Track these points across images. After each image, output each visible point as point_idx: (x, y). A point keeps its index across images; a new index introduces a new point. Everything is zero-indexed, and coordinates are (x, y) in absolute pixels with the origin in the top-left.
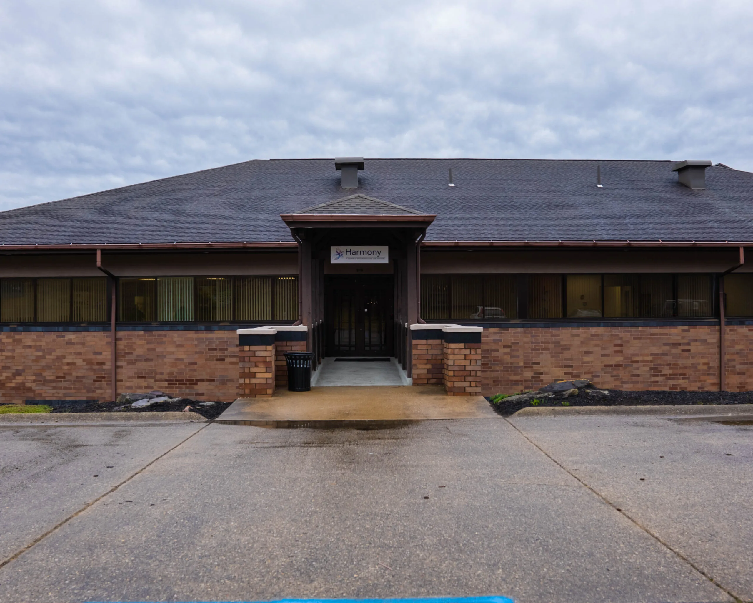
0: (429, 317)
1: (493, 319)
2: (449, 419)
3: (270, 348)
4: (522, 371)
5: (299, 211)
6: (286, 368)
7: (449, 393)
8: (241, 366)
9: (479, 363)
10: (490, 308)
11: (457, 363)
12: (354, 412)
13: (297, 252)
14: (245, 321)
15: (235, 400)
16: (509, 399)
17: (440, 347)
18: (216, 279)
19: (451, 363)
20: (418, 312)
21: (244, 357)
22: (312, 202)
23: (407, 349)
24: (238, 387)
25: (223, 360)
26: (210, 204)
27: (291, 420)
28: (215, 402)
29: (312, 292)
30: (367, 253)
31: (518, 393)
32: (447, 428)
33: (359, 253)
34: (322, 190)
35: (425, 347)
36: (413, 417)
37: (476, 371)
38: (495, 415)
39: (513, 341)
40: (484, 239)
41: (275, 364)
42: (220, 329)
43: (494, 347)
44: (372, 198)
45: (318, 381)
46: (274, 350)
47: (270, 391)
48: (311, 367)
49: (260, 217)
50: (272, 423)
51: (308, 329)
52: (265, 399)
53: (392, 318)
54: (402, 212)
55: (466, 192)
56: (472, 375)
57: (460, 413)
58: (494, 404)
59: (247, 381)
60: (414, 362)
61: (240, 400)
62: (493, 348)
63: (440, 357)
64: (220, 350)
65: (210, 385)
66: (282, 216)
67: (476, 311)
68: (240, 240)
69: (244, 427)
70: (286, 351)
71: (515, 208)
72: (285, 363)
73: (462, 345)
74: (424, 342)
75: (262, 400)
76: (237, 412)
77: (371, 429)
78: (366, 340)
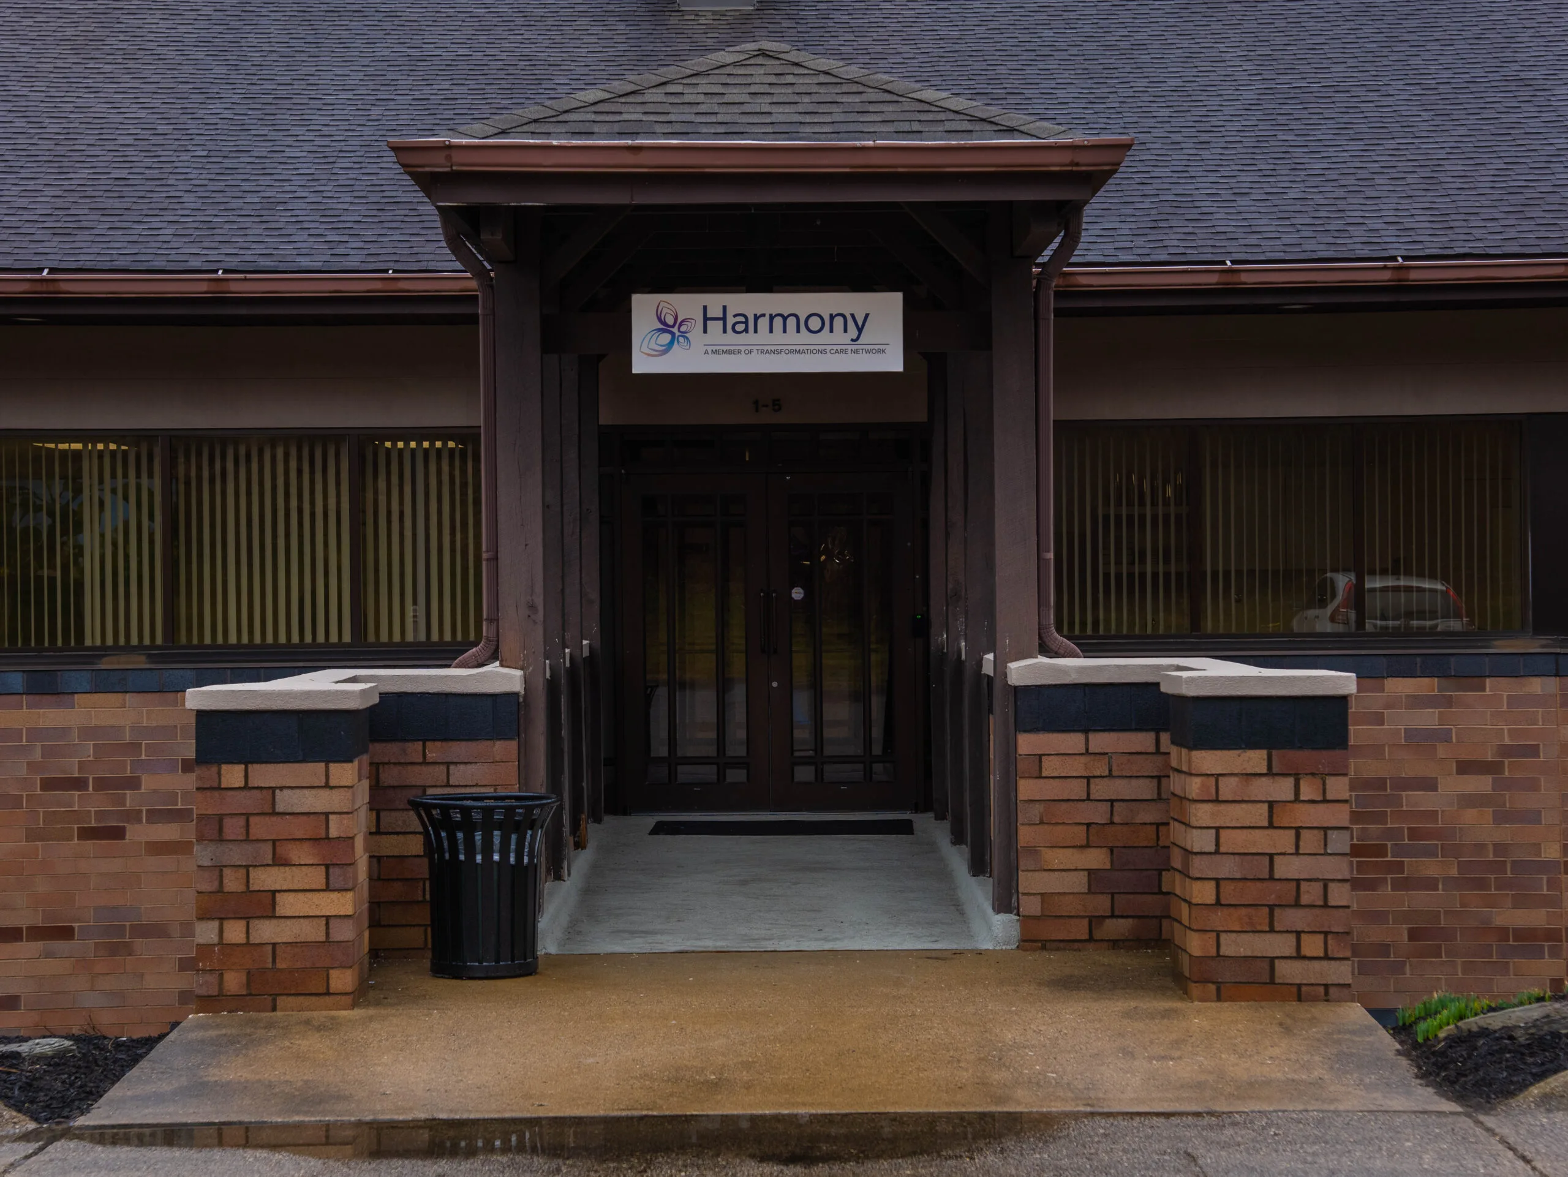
0: (1096, 623)
1: (1404, 636)
2: (1198, 1114)
3: (345, 773)
4: (1552, 884)
5: (477, 127)
6: (422, 869)
7: (1195, 989)
8: (206, 863)
9: (1340, 842)
10: (1390, 582)
11: (1233, 841)
12: (745, 1076)
13: (473, 319)
14: (226, 645)
15: (175, 1025)
16: (1495, 1021)
17: (1150, 766)
18: (78, 446)
19: (1201, 841)
20: (1041, 602)
21: (221, 818)
22: (539, 82)
23: (994, 778)
24: (185, 965)
25: (117, 833)
26: (40, 85)
27: (443, 1116)
28: (76, 1039)
29: (546, 507)
30: (803, 324)
31: (1536, 991)
32: (1192, 1158)
33: (763, 323)
34: (584, 21)
35: (1078, 767)
36: (1024, 1102)
37: (1326, 883)
38: (1426, 1097)
39: (1507, 741)
40: (1365, 252)
41: (366, 849)
42: (98, 688)
43: (1414, 767)
44: (824, 63)
45: (573, 930)
46: (366, 784)
47: (343, 980)
48: (542, 861)
49: (290, 152)
50: (349, 1133)
51: (526, 680)
52: (320, 1016)
53: (922, 629)
54: (967, 126)
55: (1280, 24)
56: (1305, 899)
57: (1251, 1084)
58: (1416, 1045)
59: (235, 932)
60: (1025, 835)
61: (201, 1026)
62: (1407, 772)
63: (1148, 815)
64: (102, 784)
65: (49, 955)
66: (396, 149)
67: (1322, 595)
68: (195, 263)
69: (217, 1154)
70: (424, 788)
71: (1525, 92)
72: (415, 846)
73: (1255, 759)
74: (1073, 741)
75: (308, 1022)
76: (184, 1081)
77: (827, 1158)
78: (798, 734)
